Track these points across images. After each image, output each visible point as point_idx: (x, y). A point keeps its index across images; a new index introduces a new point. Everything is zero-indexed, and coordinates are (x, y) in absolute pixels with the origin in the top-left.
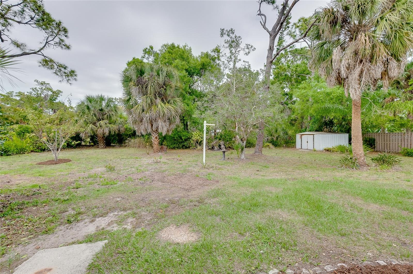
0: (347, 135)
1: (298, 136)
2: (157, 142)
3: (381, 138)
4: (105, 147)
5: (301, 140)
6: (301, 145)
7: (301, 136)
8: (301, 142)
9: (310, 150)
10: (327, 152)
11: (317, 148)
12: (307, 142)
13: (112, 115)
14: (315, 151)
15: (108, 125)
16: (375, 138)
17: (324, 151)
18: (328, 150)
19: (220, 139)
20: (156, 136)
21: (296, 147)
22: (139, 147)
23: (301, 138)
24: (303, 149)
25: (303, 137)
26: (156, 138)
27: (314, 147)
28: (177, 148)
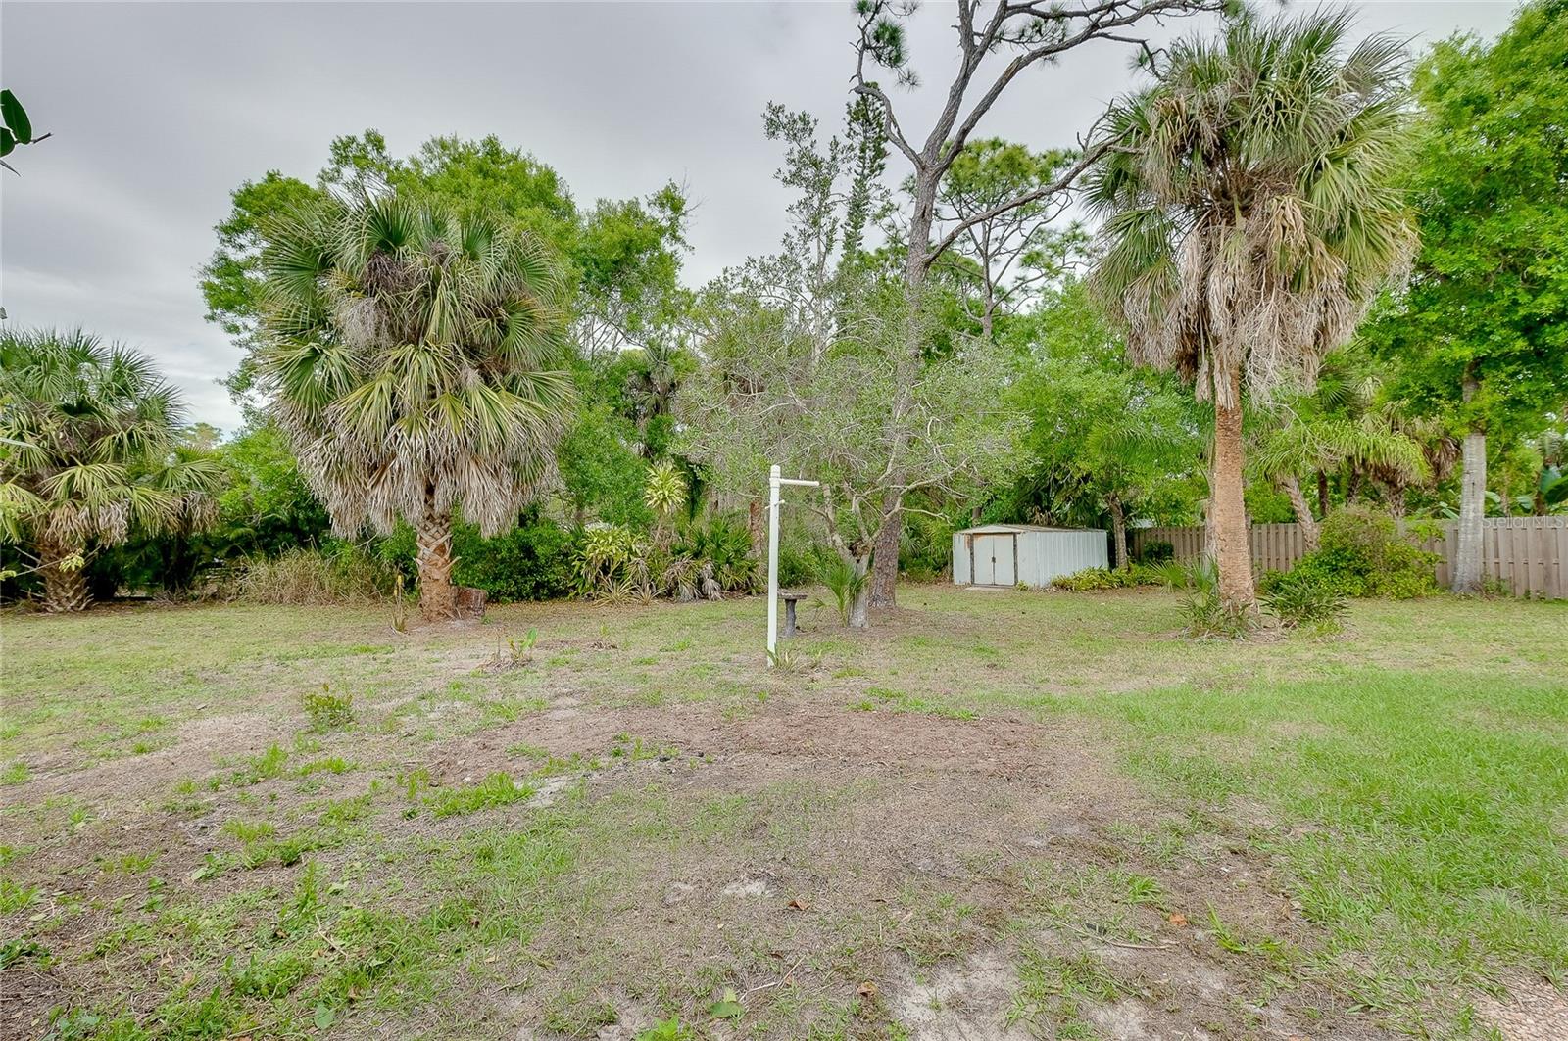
0: (1105, 533)
1: (959, 540)
2: (445, 569)
3: (1188, 541)
4: (87, 608)
5: (972, 554)
6: (972, 570)
7: (972, 540)
8: (972, 559)
9: (1003, 586)
10: (1061, 592)
11: (1028, 578)
12: (994, 560)
13: (151, 437)
14: (1025, 589)
15: (121, 489)
16: (1173, 543)
17: (1054, 588)
18: (1063, 586)
19: (696, 555)
20: (441, 541)
21: (951, 581)
22: (299, 599)
23: (972, 549)
24: (978, 585)
25: (978, 541)
26: (441, 549)
27: (1016, 577)
28: (511, 595)
